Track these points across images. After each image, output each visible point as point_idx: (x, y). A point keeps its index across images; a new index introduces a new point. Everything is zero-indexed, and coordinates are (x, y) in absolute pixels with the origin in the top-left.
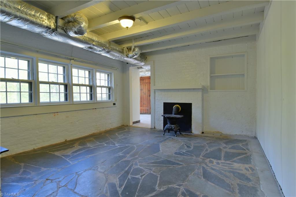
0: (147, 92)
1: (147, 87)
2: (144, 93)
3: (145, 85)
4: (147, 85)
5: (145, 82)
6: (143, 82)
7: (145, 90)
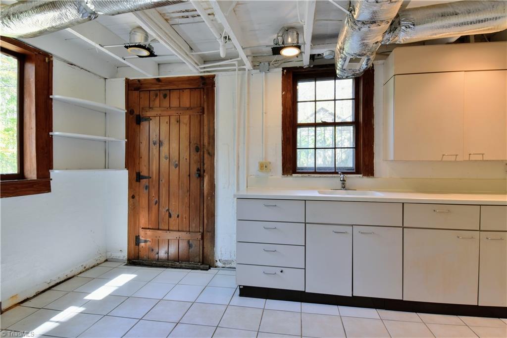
0: (185, 155)
1: (185, 130)
2: (169, 158)
3: (179, 121)
4: (185, 119)
5: (175, 103)
6: (166, 103)
7: (174, 145)
